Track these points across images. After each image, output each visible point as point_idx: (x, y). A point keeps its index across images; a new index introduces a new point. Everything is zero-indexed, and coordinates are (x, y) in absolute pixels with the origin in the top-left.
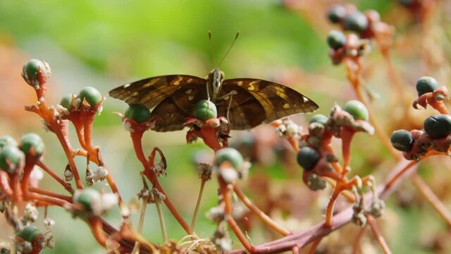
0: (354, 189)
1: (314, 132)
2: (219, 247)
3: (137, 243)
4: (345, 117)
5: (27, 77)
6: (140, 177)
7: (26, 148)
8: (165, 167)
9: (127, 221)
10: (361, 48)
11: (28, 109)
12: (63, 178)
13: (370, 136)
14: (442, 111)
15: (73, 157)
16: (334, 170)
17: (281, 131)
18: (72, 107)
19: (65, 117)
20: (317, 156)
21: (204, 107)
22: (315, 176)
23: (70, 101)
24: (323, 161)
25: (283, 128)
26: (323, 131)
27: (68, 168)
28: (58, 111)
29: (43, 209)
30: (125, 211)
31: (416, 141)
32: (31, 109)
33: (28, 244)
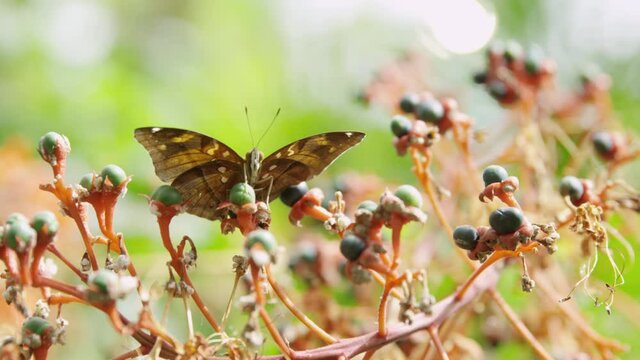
0: (404, 284)
1: (361, 219)
2: (248, 341)
3: (159, 338)
4: (395, 202)
5: (43, 151)
6: (167, 268)
7: (38, 225)
8: (195, 258)
9: (147, 309)
10: (430, 136)
11: (43, 188)
12: (79, 267)
13: (423, 224)
14: (510, 204)
15: (92, 244)
16: (381, 262)
17: (330, 224)
18: (93, 187)
19: (84, 198)
20: (363, 245)
21: (240, 190)
22: (360, 268)
23: (91, 181)
24: (369, 251)
25: (333, 222)
26: (370, 219)
27: (85, 256)
28: (78, 191)
29: (55, 307)
30: (145, 296)
31: (481, 238)
32: (47, 188)
33: (37, 337)
